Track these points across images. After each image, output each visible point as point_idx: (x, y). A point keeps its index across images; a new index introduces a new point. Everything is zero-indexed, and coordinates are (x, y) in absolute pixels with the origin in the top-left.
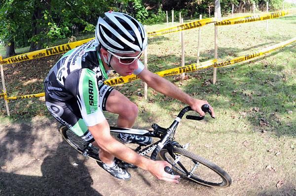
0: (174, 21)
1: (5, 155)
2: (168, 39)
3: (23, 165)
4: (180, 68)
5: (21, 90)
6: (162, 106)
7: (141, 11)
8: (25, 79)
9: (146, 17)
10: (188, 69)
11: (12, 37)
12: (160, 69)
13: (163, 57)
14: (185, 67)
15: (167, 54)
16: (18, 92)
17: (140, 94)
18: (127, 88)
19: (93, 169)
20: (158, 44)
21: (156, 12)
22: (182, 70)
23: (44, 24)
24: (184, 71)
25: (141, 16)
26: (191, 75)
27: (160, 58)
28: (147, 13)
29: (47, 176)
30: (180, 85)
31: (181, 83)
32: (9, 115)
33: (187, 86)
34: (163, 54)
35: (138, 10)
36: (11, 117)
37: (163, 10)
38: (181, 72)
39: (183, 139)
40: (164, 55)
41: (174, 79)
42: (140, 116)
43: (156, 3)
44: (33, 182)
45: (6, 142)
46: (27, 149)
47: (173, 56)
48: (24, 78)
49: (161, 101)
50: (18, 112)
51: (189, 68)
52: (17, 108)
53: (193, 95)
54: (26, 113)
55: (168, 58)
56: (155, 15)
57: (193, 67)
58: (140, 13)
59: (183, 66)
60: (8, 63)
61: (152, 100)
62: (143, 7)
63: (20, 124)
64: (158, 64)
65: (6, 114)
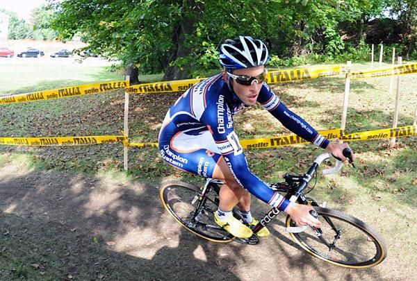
0: (383, 61)
1: (114, 225)
2: (372, 87)
3: (142, 243)
4: (391, 130)
5: (146, 135)
6: (360, 182)
7: (334, 41)
8: (153, 121)
9: (341, 50)
10: (402, 133)
11: (144, 55)
12: (360, 130)
13: (365, 113)
14: (399, 129)
15: (371, 108)
16: (143, 137)
17: (329, 162)
18: (310, 151)
19: (252, 261)
20: (358, 92)
21: (356, 45)
22: (394, 133)
23: (196, 44)
24: (396, 135)
25: (334, 48)
26: (403, 142)
27: (360, 113)
28: (343, 44)
29: (180, 264)
30: (387, 155)
31: (389, 152)
32: (126, 168)
33: (397, 157)
34: (364, 109)
35: (329, 39)
36: (130, 172)
37: (366, 42)
38: (392, 135)
39: (386, 231)
40: (367, 110)
41: (380, 146)
42: (328, 193)
43: (358, 31)
44: (157, 270)
45: (119, 208)
46: (152, 221)
47: (379, 112)
48: (153, 118)
49: (359, 175)
50: (141, 167)
51: (404, 132)
52: (139, 160)
53: (405, 171)
54: (153, 169)
55: (372, 114)
56: (354, 49)
57: (409, 131)
58: (332, 43)
59: (395, 127)
60: (139, 92)
61: (346, 173)
62: (337, 35)
63: (143, 185)
64: (357, 121)
65: (121, 167)
